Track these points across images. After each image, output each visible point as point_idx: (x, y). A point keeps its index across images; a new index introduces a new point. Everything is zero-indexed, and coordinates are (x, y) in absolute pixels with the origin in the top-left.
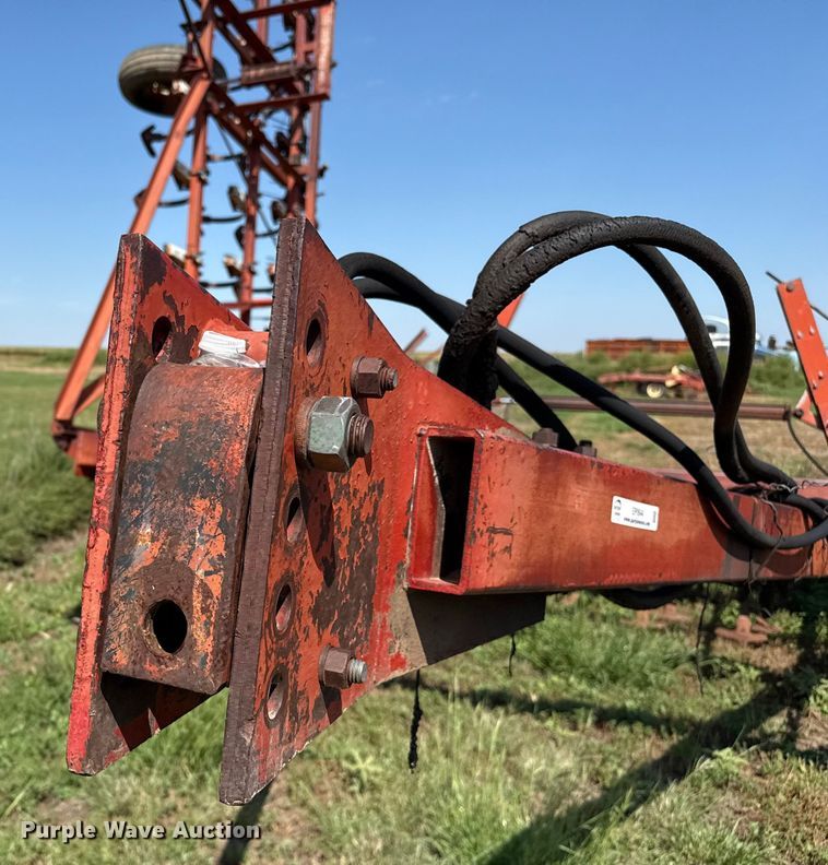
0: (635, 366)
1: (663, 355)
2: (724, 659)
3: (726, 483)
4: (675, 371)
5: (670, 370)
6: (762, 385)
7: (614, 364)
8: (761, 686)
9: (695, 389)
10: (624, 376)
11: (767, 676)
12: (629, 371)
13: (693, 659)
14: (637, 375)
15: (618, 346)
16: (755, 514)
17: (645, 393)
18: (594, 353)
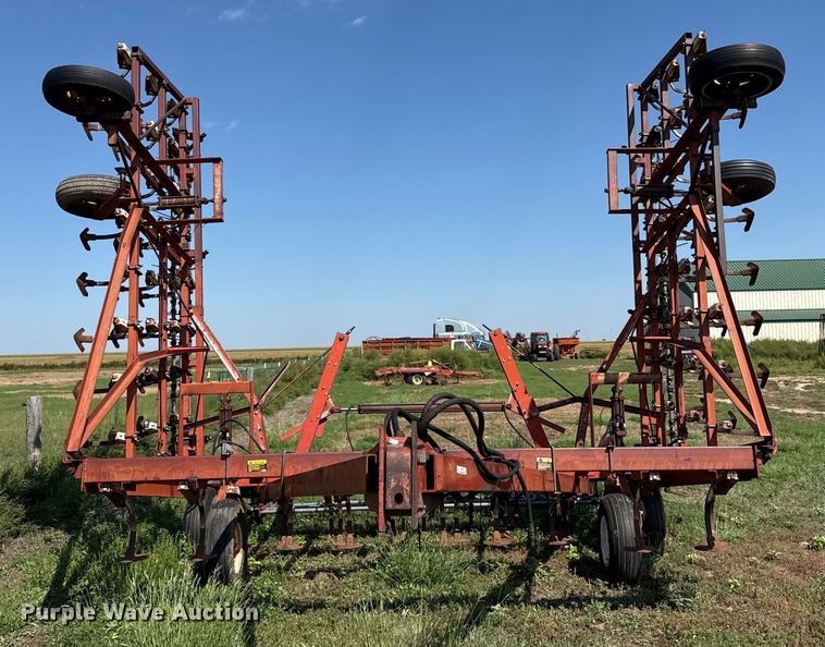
0: (401, 361)
1: (420, 351)
2: (489, 561)
3: (482, 458)
4: (430, 363)
5: (427, 364)
6: (489, 371)
7: (386, 359)
8: (511, 572)
9: (446, 377)
10: (395, 370)
11: (512, 566)
12: (397, 365)
13: (473, 562)
14: (404, 369)
15: (387, 343)
16: (491, 467)
17: (411, 383)
18: (369, 351)
